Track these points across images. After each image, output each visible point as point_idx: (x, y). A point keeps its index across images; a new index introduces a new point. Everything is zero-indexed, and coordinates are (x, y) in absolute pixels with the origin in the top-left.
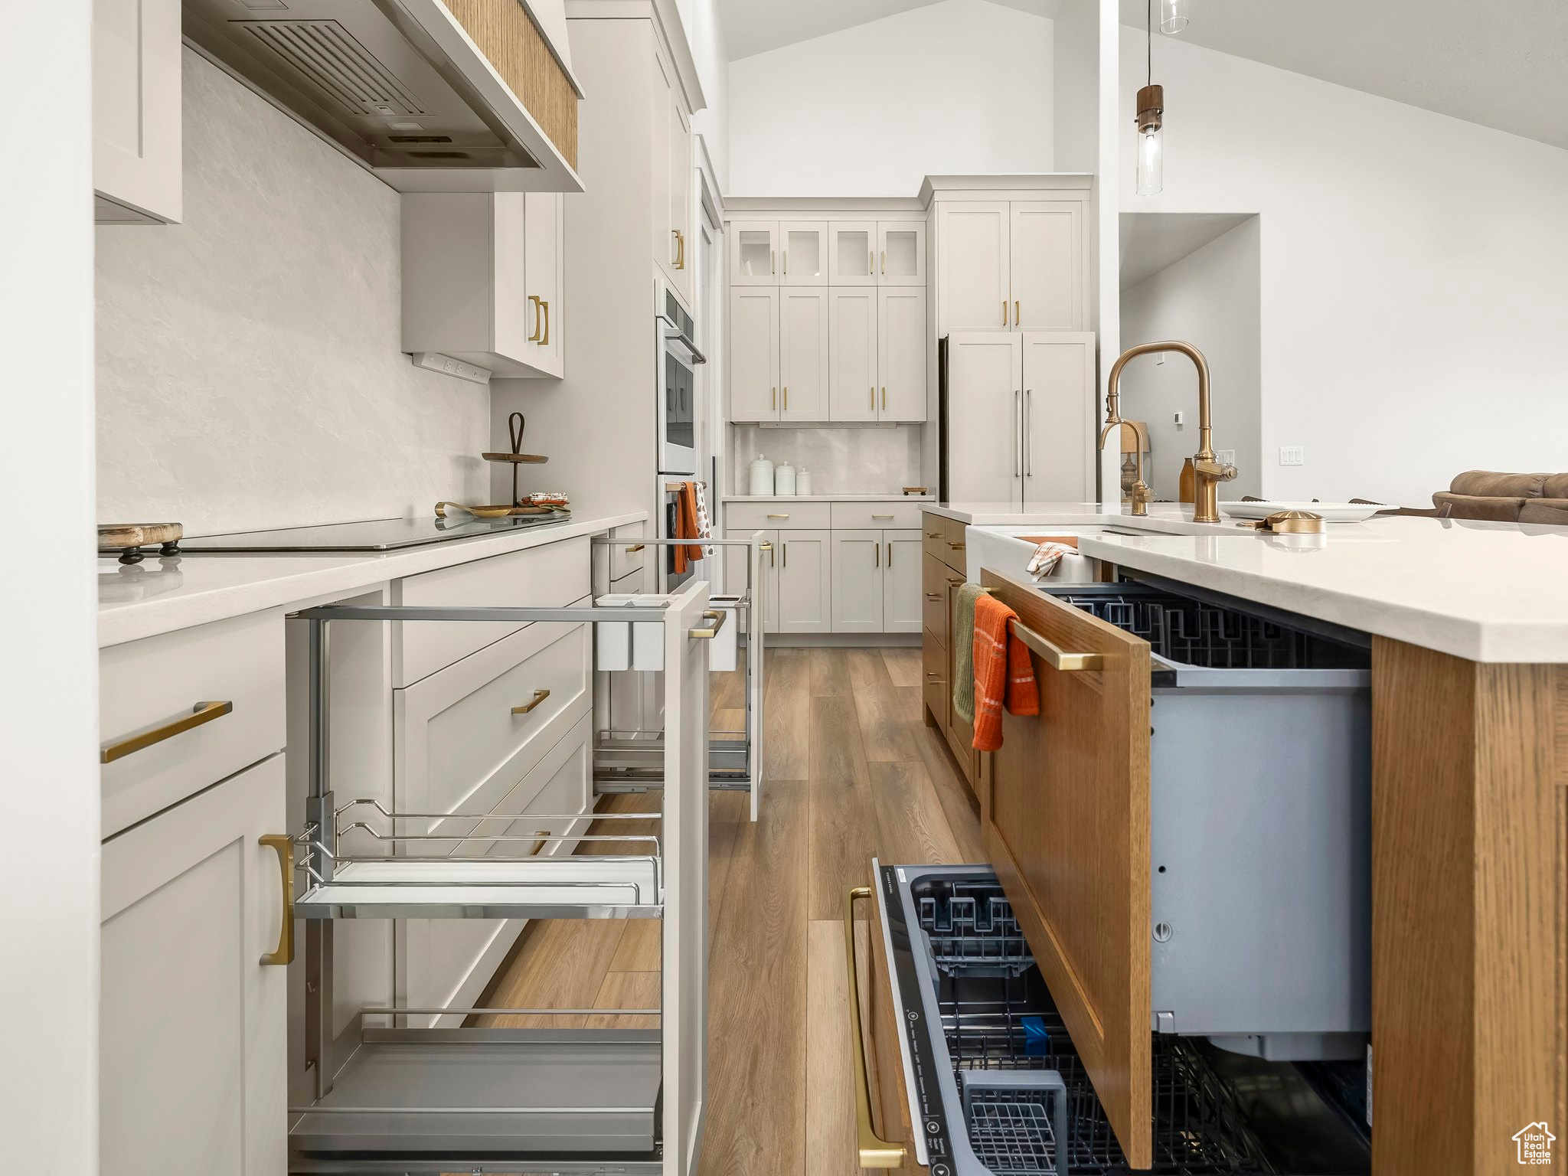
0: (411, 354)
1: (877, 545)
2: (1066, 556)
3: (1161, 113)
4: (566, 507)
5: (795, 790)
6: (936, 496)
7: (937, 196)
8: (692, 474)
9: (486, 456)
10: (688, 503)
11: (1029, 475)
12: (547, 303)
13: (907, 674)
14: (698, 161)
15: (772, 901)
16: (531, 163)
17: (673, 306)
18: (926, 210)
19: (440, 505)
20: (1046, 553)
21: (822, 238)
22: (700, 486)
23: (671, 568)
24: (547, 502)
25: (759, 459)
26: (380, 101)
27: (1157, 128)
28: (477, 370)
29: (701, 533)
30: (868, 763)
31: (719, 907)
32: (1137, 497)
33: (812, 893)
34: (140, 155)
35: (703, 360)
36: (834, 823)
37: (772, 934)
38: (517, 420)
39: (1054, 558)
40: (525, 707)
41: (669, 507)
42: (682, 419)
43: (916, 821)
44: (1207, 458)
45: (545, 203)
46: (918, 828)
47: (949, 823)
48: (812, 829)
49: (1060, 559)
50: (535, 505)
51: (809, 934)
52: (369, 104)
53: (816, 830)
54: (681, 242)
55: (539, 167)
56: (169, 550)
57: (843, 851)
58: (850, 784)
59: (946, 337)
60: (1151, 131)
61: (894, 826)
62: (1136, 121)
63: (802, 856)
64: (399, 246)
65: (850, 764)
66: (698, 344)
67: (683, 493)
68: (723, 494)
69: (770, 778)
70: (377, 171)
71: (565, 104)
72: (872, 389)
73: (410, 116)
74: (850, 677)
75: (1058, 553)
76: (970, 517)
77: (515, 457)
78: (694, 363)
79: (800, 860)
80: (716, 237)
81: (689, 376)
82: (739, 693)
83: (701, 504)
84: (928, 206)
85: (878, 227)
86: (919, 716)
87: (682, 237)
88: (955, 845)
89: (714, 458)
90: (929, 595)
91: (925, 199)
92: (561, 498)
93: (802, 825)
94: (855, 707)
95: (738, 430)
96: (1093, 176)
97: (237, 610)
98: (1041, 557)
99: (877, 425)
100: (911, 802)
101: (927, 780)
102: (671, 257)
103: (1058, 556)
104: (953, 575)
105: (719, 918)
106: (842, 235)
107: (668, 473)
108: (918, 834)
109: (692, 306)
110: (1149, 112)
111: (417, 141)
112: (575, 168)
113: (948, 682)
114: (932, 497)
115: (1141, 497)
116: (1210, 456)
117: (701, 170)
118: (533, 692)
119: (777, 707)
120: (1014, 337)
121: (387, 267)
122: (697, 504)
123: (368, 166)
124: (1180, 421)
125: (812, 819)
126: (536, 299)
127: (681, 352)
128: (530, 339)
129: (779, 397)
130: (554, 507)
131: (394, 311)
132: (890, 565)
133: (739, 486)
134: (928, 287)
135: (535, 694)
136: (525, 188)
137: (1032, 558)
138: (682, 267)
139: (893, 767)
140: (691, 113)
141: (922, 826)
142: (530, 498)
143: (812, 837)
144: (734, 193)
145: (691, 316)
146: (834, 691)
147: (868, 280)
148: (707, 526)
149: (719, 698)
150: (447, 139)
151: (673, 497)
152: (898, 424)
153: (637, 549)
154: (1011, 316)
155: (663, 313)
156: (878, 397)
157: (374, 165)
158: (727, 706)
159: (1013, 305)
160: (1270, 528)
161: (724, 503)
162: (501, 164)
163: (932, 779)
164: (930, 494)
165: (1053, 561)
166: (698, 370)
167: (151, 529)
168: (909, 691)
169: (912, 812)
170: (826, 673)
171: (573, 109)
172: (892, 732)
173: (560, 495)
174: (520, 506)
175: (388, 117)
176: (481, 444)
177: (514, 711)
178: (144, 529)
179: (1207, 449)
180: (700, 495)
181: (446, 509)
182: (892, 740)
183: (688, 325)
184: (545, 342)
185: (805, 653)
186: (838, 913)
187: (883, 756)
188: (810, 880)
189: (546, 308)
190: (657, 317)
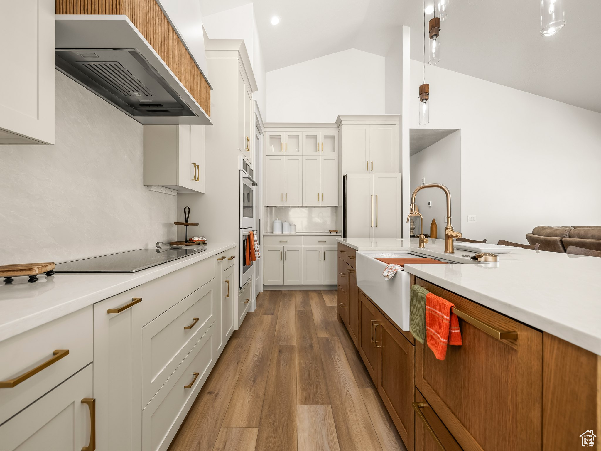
0: (147, 186)
1: (320, 252)
2: (399, 271)
3: (428, 94)
4: (205, 242)
5: (290, 349)
6: (342, 234)
7: (342, 123)
8: (252, 227)
9: (176, 223)
10: (251, 240)
11: (376, 226)
12: (199, 165)
13: (332, 301)
14: (254, 110)
15: (283, 397)
16: (193, 114)
17: (245, 165)
18: (338, 128)
19: (158, 243)
20: (391, 269)
21: (300, 138)
22: (255, 232)
23: (244, 264)
24: (198, 241)
25: (276, 219)
26: (135, 91)
27: (427, 99)
28: (173, 191)
29: (255, 250)
30: (318, 338)
31: (263, 399)
32: (421, 241)
33: (298, 393)
34: (38, 118)
35: (256, 185)
36: (306, 363)
37: (283, 411)
38: (187, 210)
39: (394, 272)
40: (189, 326)
41: (244, 241)
42: (248, 204)
43: (336, 362)
44: (449, 229)
45: (198, 129)
46: (337, 365)
47: (349, 363)
48: (297, 366)
49: (397, 272)
50: (194, 242)
51: (298, 411)
52: (131, 92)
53: (299, 367)
54: (249, 141)
55: (195, 116)
56: (49, 274)
57: (309, 375)
58: (311, 346)
59: (346, 175)
60: (425, 101)
61: (328, 364)
62: (419, 97)
63: (294, 377)
64: (143, 145)
65: (311, 338)
66: (254, 179)
67: (249, 236)
68: (263, 233)
69: (281, 344)
70: (134, 117)
71: (206, 91)
72: (318, 194)
73: (147, 97)
74: (310, 302)
75: (396, 270)
76: (358, 248)
77: (186, 223)
78: (253, 186)
79: (293, 379)
80: (261, 137)
81: (251, 190)
82: (269, 309)
83: (256, 239)
84: (339, 126)
85: (321, 133)
86: (336, 318)
87: (249, 139)
88: (352, 373)
89: (260, 220)
90: (340, 274)
91: (339, 123)
92: (203, 239)
93: (294, 364)
94: (312, 314)
95: (268, 208)
96: (400, 115)
97: (72, 310)
98: (388, 270)
99: (320, 207)
100: (334, 354)
101: (340, 345)
102: (245, 147)
103: (396, 271)
104: (350, 268)
105: (263, 404)
106: (307, 137)
107: (243, 229)
108: (338, 368)
109: (252, 164)
110: (424, 94)
111: (150, 106)
112: (209, 116)
113: (348, 307)
114: (340, 234)
115: (423, 241)
116: (450, 228)
117: (256, 113)
118: (193, 319)
119: (283, 314)
120: (371, 175)
121: (139, 152)
122: (254, 239)
123: (131, 115)
124: (431, 205)
125: (297, 362)
126: (195, 164)
127: (249, 183)
128: (192, 179)
129: (284, 196)
130: (201, 243)
131: (141, 170)
132: (325, 260)
133: (269, 229)
134: (339, 156)
135: (194, 320)
136: (190, 123)
137: (385, 270)
138: (249, 150)
139: (327, 339)
140: (252, 92)
141: (339, 365)
142: (192, 239)
143: (298, 369)
144: (267, 121)
145: (252, 168)
146: (304, 308)
147: (317, 153)
148: (258, 247)
149: (262, 310)
150: (161, 105)
151: (245, 237)
152: (328, 206)
153: (232, 259)
154: (369, 167)
155: (242, 168)
156: (321, 197)
157: (133, 115)
158: (265, 314)
159: (371, 163)
160: (477, 259)
161: (264, 236)
162: (181, 114)
163: (342, 345)
164: (340, 233)
165: (394, 273)
166: (254, 188)
167: (41, 267)
168: (332, 307)
169: (335, 358)
170: (301, 300)
171: (208, 94)
172: (326, 325)
173: (203, 238)
174: (188, 242)
175: (138, 97)
176: (174, 218)
177: (185, 328)
178: (38, 268)
179: (449, 225)
180: (255, 236)
181: (160, 245)
182: (326, 328)
183: (251, 172)
184: (198, 180)
185: (293, 292)
186: (308, 402)
187: (323, 335)
188: (297, 388)
189: (198, 167)
190: (240, 170)
